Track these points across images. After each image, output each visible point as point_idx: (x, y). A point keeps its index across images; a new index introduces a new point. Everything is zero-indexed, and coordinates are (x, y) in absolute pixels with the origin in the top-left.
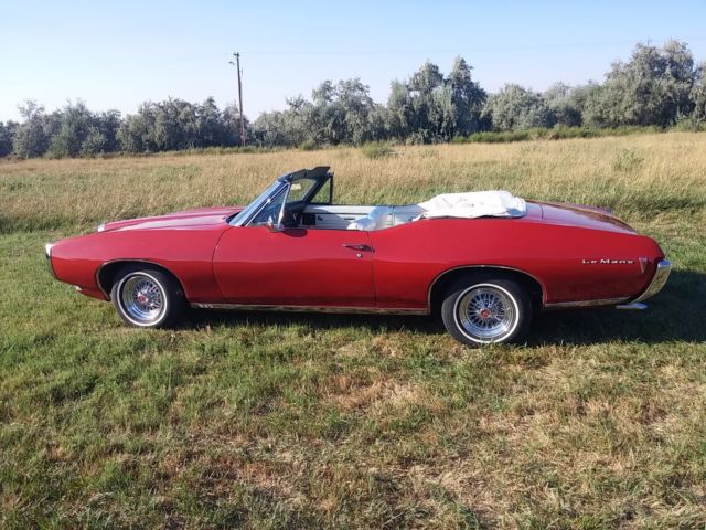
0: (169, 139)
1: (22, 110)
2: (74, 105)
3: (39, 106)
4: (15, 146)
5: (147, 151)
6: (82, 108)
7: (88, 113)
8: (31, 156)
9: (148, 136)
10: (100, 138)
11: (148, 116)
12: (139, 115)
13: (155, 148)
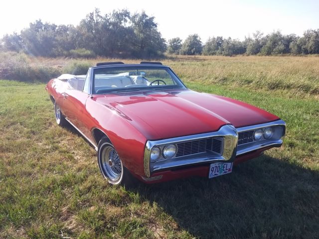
0: (315, 48)
1: (254, 35)
2: (276, 32)
3: (261, 33)
4: (247, 50)
5: (302, 54)
6: (279, 33)
7: (280, 36)
8: (252, 54)
9: (305, 47)
10: (282, 47)
11: (308, 36)
12: (303, 36)
13: (307, 52)
